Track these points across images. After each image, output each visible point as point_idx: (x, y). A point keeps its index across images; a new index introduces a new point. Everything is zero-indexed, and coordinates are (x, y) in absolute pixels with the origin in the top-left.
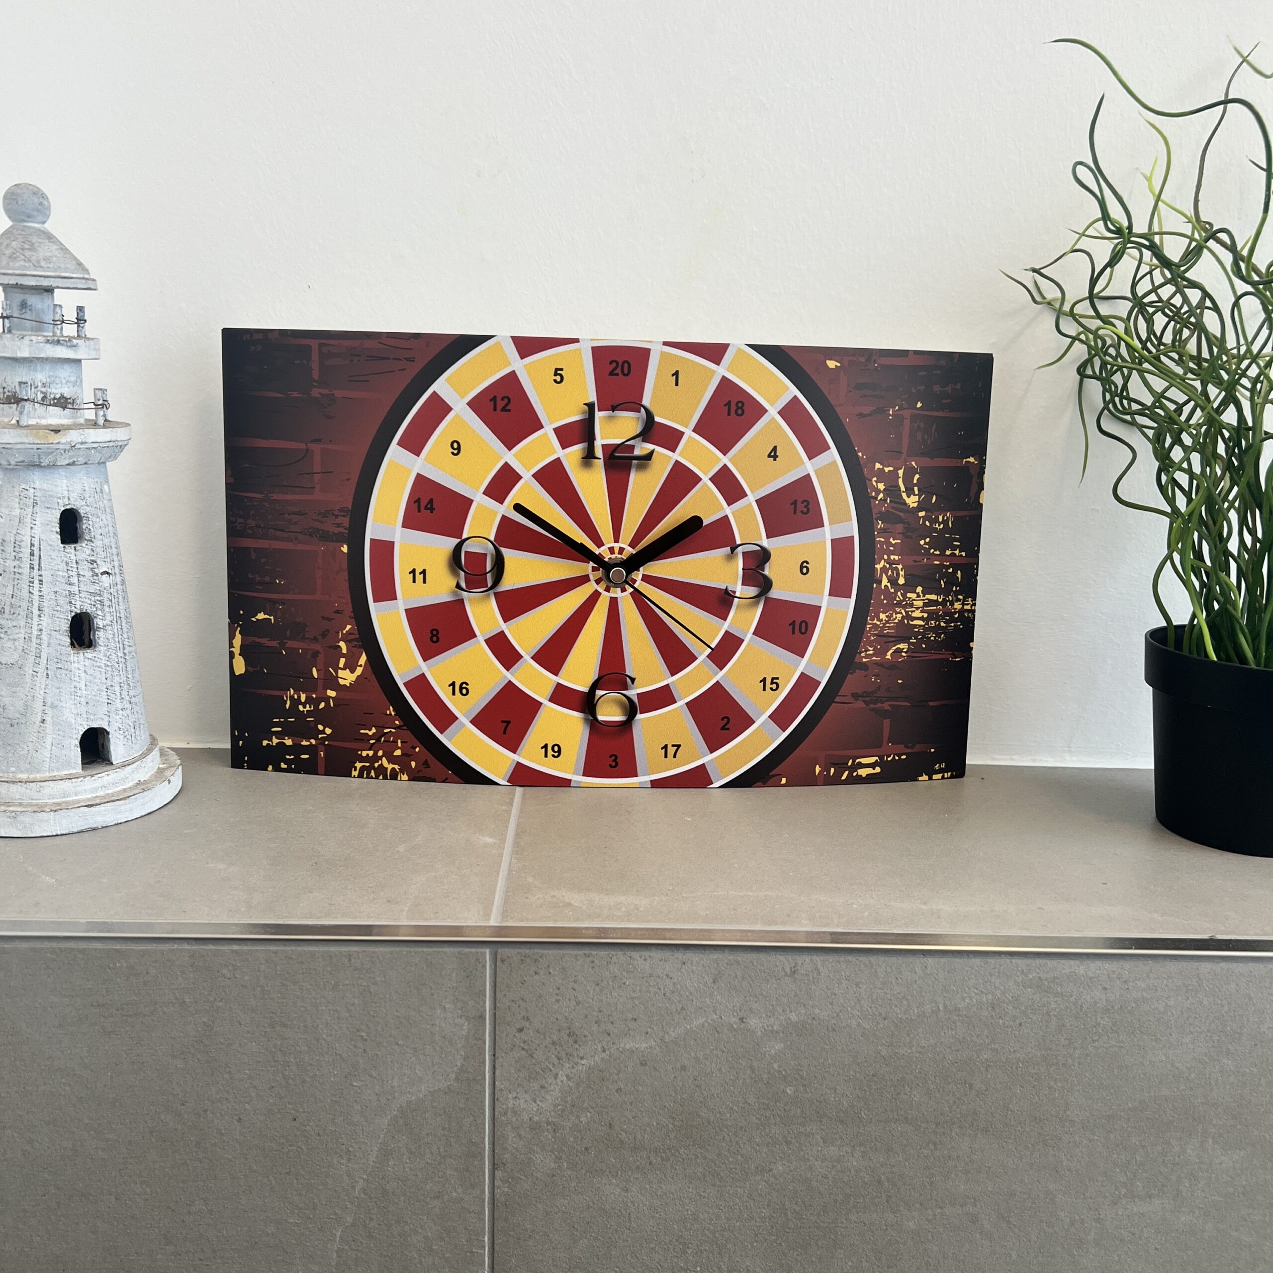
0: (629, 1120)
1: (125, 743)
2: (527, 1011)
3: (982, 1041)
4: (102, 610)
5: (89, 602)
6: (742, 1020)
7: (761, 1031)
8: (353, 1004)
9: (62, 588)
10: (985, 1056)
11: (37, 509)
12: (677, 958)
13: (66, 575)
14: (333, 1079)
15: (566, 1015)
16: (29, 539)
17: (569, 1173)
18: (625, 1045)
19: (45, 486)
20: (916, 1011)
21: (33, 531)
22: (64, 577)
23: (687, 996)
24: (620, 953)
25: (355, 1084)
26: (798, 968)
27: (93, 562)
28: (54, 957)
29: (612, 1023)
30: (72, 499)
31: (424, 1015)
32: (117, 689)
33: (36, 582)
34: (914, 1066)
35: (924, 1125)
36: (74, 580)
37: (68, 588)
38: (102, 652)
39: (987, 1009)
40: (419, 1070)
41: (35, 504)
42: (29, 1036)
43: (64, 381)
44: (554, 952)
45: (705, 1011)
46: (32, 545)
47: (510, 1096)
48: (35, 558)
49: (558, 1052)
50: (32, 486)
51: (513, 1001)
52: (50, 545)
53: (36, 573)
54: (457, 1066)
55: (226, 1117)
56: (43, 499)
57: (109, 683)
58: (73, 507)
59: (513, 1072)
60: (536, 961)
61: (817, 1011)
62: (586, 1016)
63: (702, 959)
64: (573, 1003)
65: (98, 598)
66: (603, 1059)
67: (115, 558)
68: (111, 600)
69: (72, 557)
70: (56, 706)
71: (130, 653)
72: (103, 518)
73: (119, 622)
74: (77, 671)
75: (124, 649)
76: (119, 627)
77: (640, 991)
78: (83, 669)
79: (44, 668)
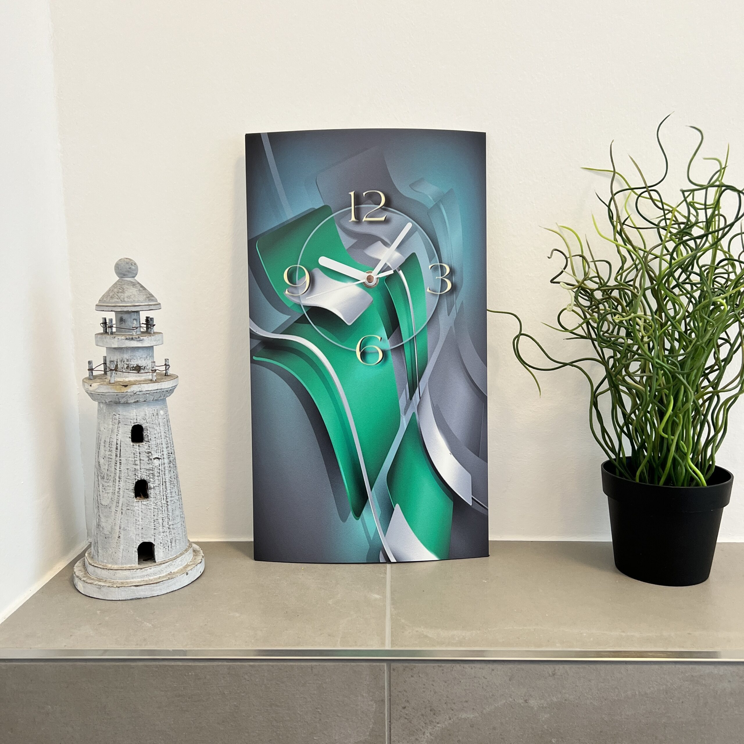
1: (165, 551)
2: (408, 697)
3: (661, 712)
4: (153, 478)
5: (146, 474)
6: (526, 701)
7: (537, 707)
8: (314, 694)
9: (132, 467)
10: (664, 721)
11: (120, 425)
12: (489, 667)
13: (134, 460)
14: (303, 736)
15: (429, 699)
16: (116, 440)
18: (461, 716)
19: (124, 413)
20: (623, 695)
21: (118, 437)
22: (132, 461)
23: (495, 688)
24: (457, 664)
25: (315, 738)
26: (556, 671)
27: (149, 453)
28: (157, 669)
29: (454, 703)
30: (138, 420)
31: (352, 700)
32: (161, 521)
33: (118, 463)
34: (623, 727)
36: (138, 462)
37: (135, 467)
38: (152, 501)
39: (663, 694)
40: (350, 730)
41: (119, 422)
42: (143, 713)
43: (139, 358)
45: (505, 696)
46: (117, 444)
48: (118, 450)
49: (425, 720)
50: (118, 413)
51: (400, 692)
52: (126, 444)
53: (118, 458)
54: (370, 728)
56: (123, 420)
57: (155, 518)
58: (138, 424)
59: (401, 731)
60: (412, 669)
61: (567, 696)
62: (440, 700)
63: (503, 667)
64: (433, 693)
65: (151, 472)
66: (449, 724)
67: (165, 450)
68: (159, 473)
69: (138, 450)
70: (126, 530)
71: (171, 501)
72: (158, 428)
73: (164, 484)
74: (137, 511)
75: (167, 499)
76: (164, 487)
77: (469, 686)
78: (140, 510)
79: (121, 509)
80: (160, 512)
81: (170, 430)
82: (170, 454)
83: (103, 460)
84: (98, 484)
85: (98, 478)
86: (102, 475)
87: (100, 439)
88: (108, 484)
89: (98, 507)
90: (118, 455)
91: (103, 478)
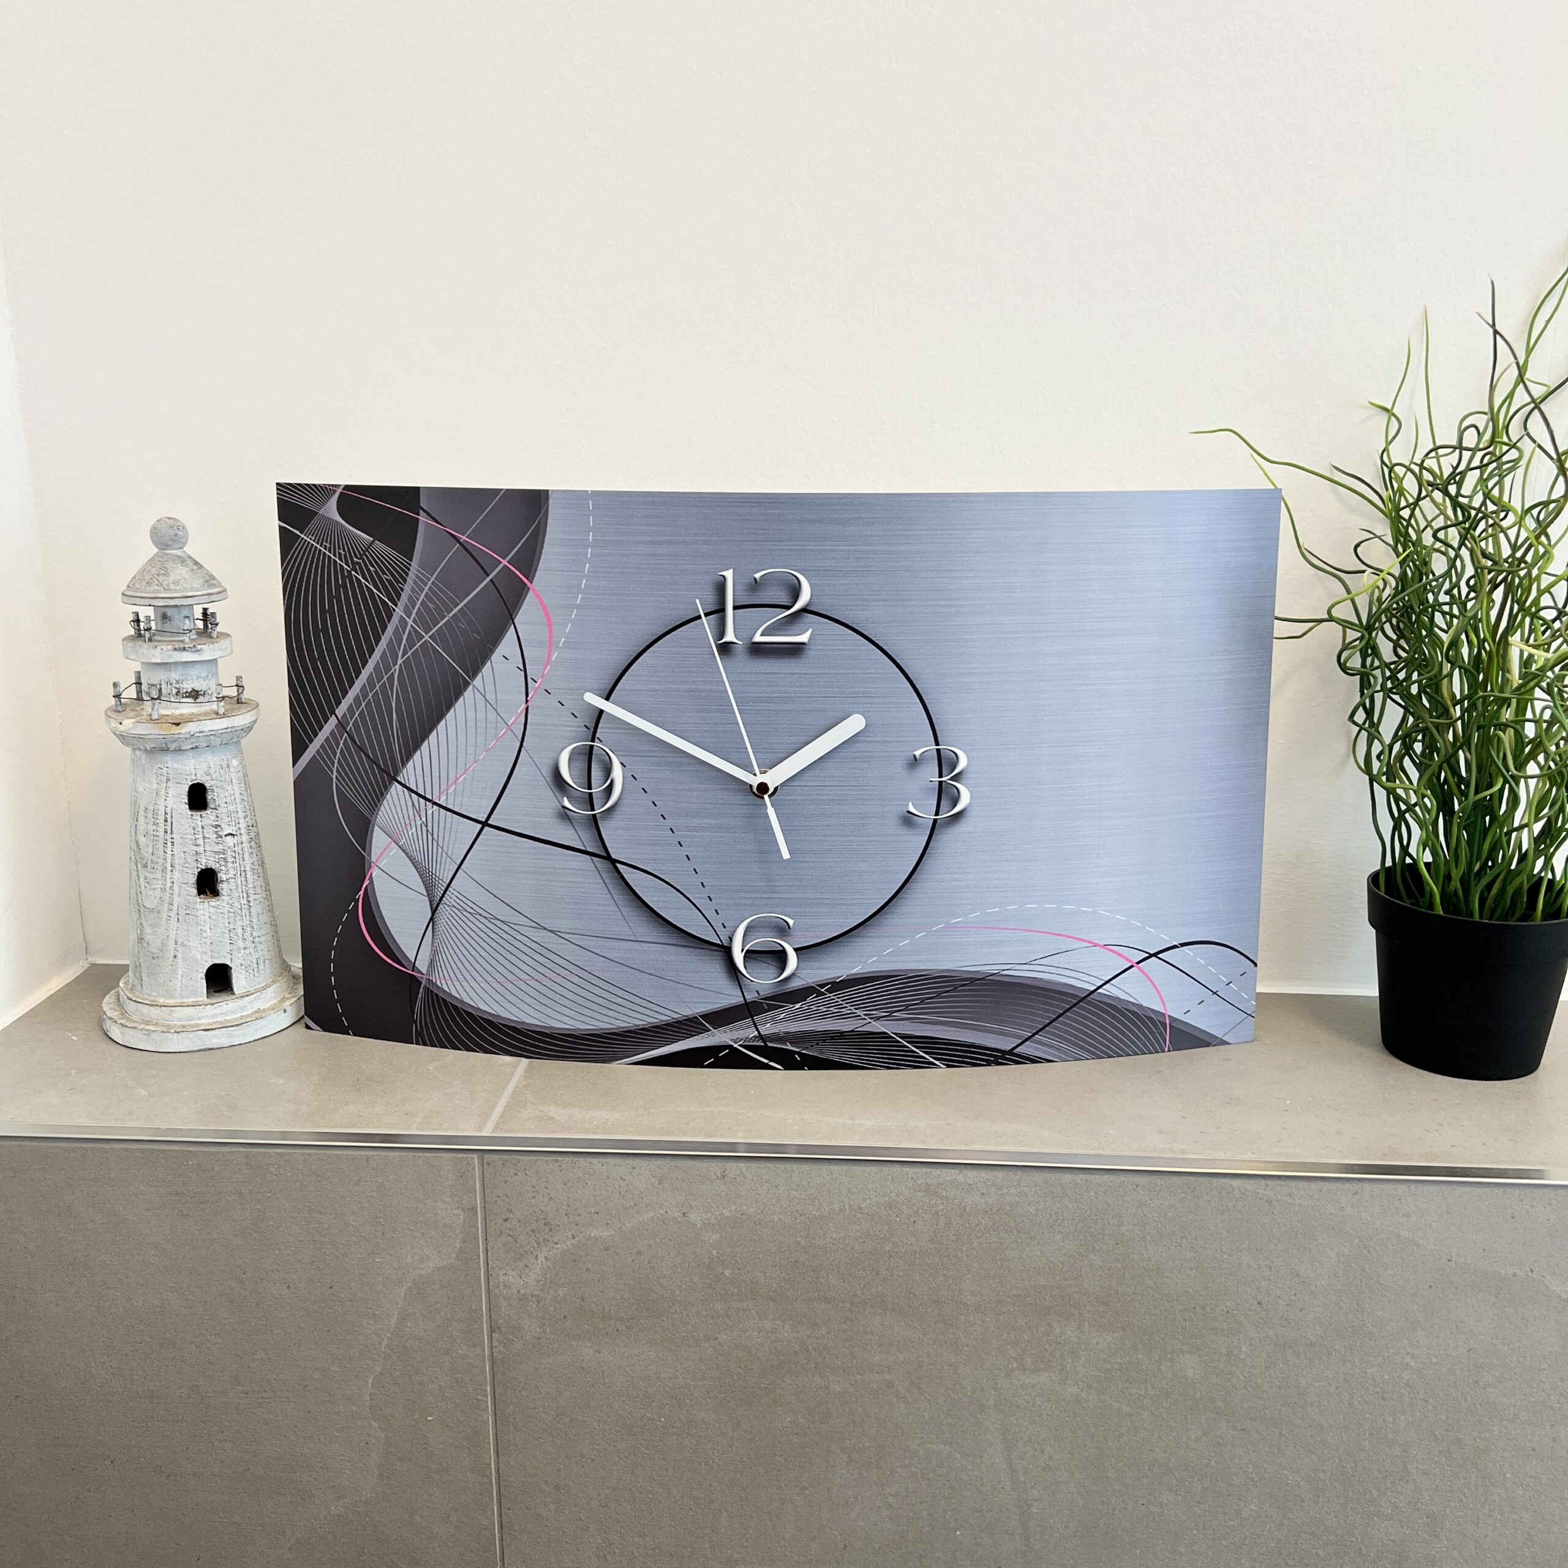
0: (597, 1294)
1: (246, 977)
2: (510, 1205)
3: (883, 1235)
4: (225, 866)
5: (213, 859)
6: (684, 1214)
7: (700, 1224)
9: (191, 848)
11: (170, 784)
12: (628, 1164)
13: (193, 837)
14: (359, 1256)
15: (541, 1208)
16: (164, 807)
17: (552, 1336)
18: (590, 1233)
19: (176, 766)
21: (167, 802)
22: (191, 839)
23: (638, 1194)
24: (582, 1160)
25: (377, 1260)
26: (726, 1172)
27: (217, 826)
29: (579, 1215)
30: (198, 775)
31: (428, 1206)
32: (239, 934)
33: (169, 844)
35: (841, 1305)
36: (200, 842)
37: (195, 848)
38: (225, 900)
40: (427, 1250)
41: (168, 780)
43: (194, 678)
44: (529, 1158)
45: (654, 1207)
46: (166, 813)
47: (501, 1273)
48: (168, 823)
49: (538, 1239)
50: (166, 765)
51: (498, 1197)
52: (180, 813)
53: (169, 836)
54: (456, 1247)
55: (278, 1285)
56: (175, 776)
57: (231, 926)
58: (199, 781)
59: (502, 1253)
60: (515, 1165)
62: (558, 1210)
63: (648, 1165)
64: (546, 1198)
65: (222, 856)
66: (573, 1245)
67: (242, 821)
68: (235, 857)
69: (199, 823)
70: (185, 945)
71: (255, 900)
72: (229, 788)
73: (243, 874)
74: (203, 917)
75: (248, 897)
76: (243, 879)
77: (600, 1190)
78: (208, 915)
79: (176, 913)
80: (238, 918)
81: (248, 790)
82: (251, 828)
83: (144, 839)
84: (138, 876)
85: (137, 867)
86: (144, 862)
87: (137, 805)
88: (154, 876)
89: (139, 911)
90: (169, 832)
91: (145, 866)
